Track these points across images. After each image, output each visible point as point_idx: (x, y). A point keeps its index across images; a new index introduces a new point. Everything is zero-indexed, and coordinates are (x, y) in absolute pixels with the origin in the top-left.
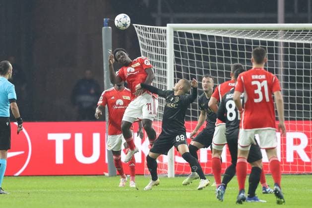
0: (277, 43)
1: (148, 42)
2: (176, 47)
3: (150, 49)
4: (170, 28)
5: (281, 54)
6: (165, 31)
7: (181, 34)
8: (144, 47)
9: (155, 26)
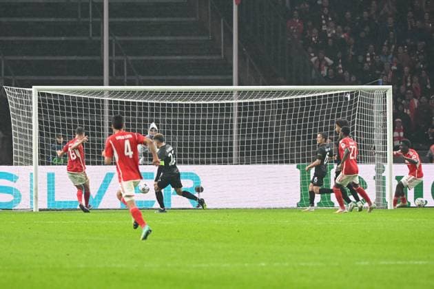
0: (103, 100)
1: (17, 106)
2: (39, 105)
3: (18, 112)
4: (35, 89)
5: (106, 110)
6: (31, 92)
7: (43, 94)
8: (13, 110)
9: (21, 87)
